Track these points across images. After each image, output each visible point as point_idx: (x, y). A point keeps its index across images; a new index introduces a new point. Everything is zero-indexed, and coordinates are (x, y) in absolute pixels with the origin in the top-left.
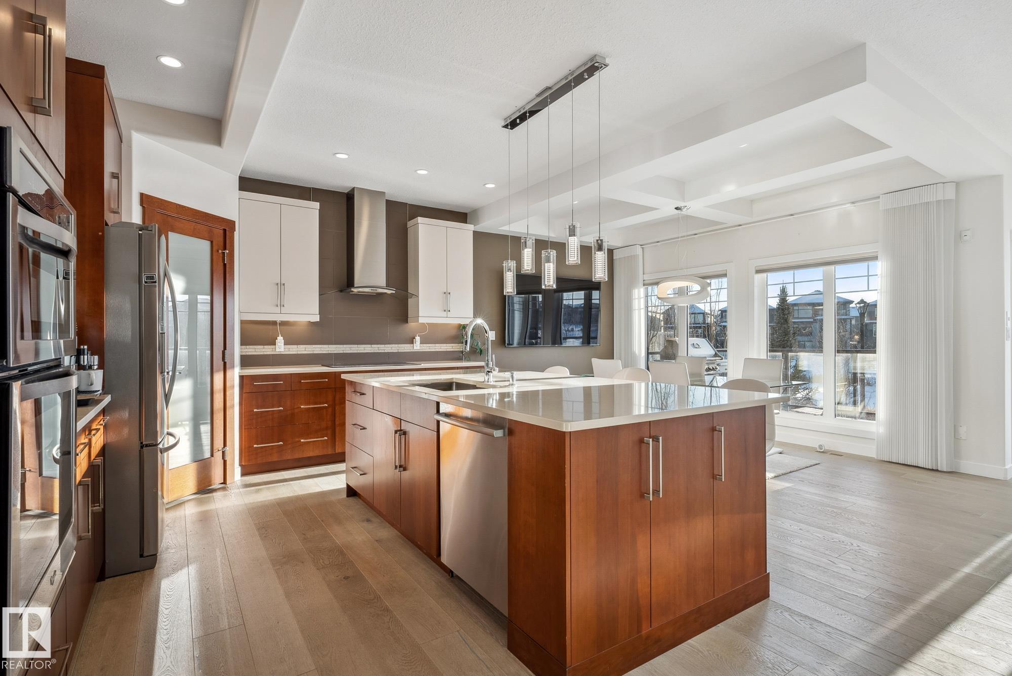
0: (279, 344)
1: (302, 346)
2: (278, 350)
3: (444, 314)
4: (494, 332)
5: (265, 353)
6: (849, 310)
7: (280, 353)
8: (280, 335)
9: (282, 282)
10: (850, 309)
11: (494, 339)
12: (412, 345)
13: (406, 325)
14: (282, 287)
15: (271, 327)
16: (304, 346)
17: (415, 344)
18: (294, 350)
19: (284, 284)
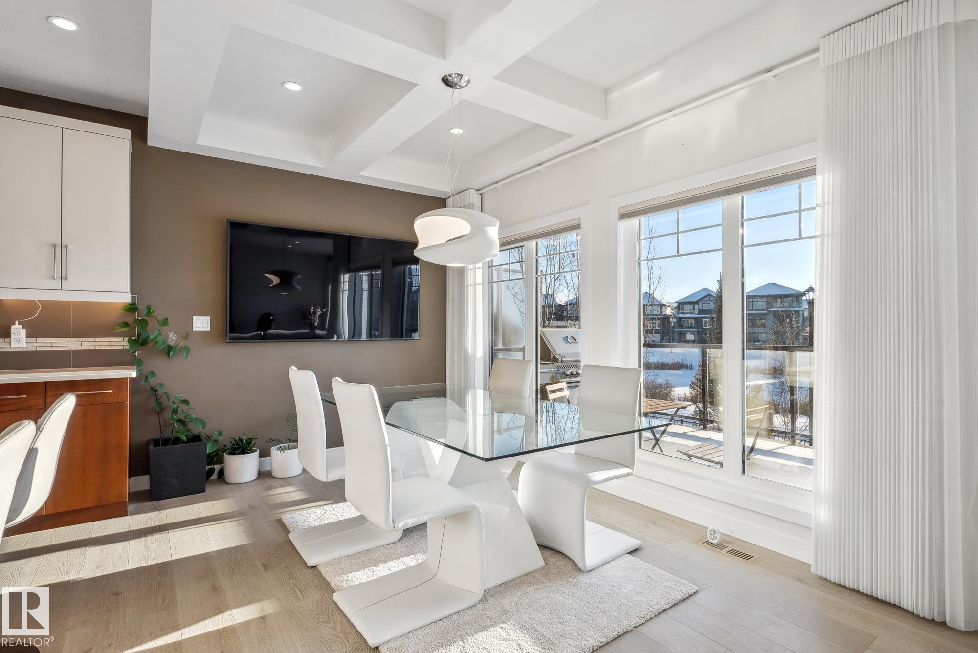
3: (53, 284)
4: (209, 317)
6: (801, 303)
10: (803, 301)
11: (208, 330)
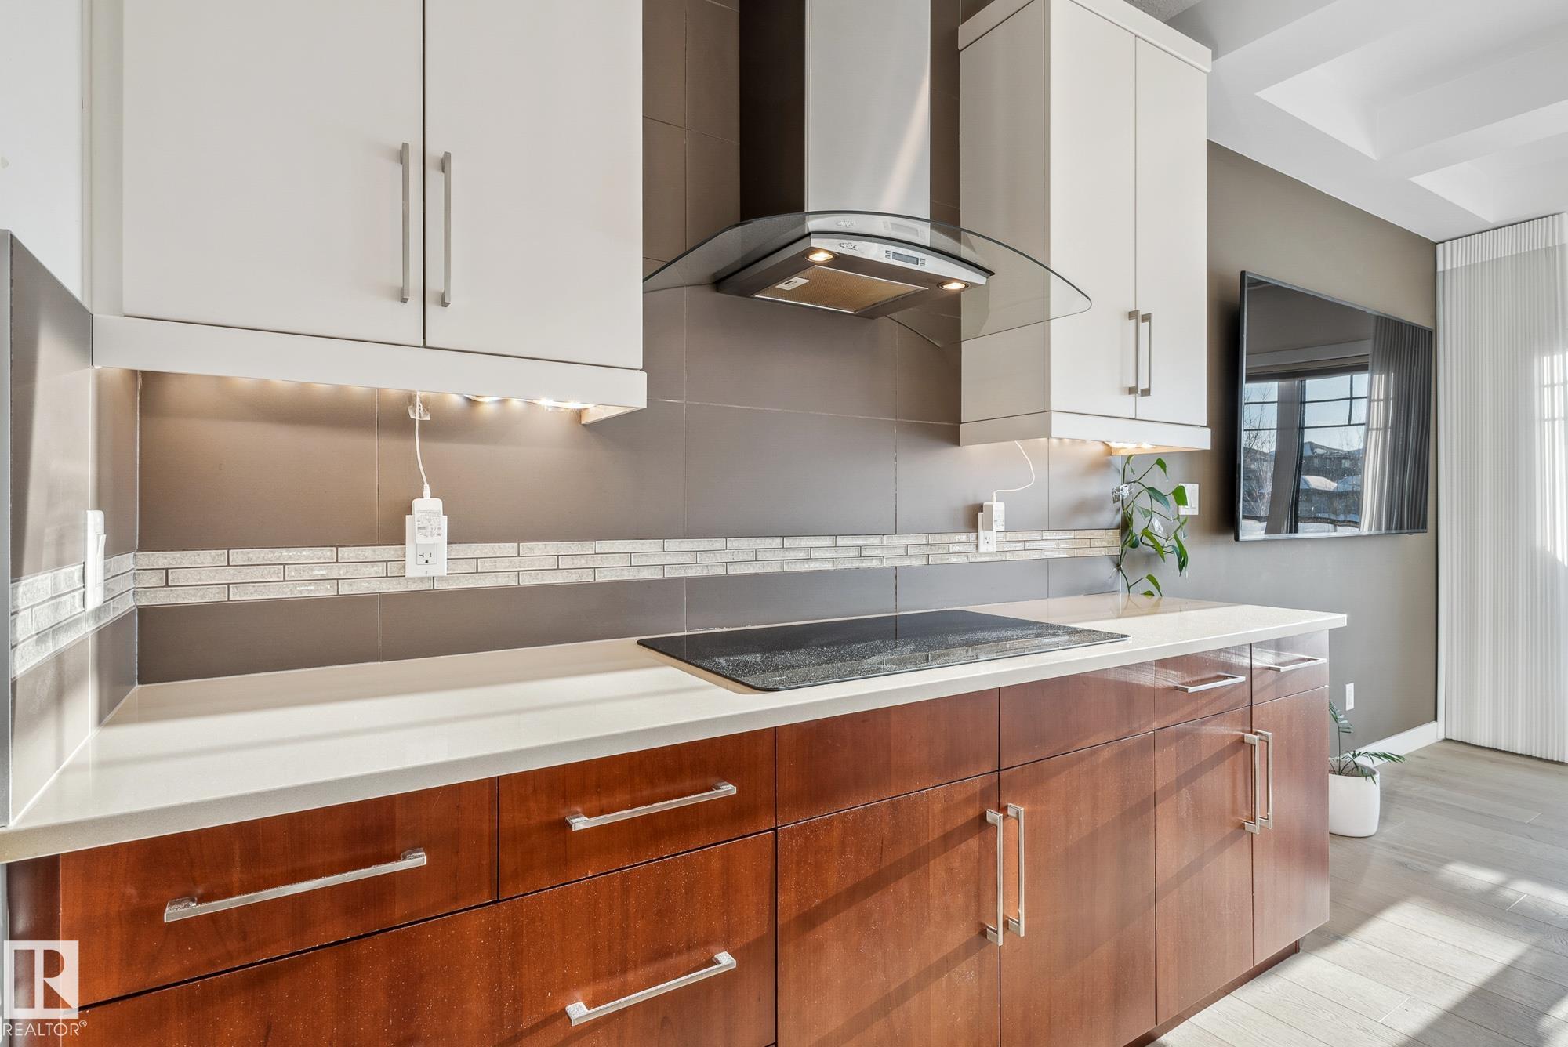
0: (421, 539)
1: (539, 548)
2: (413, 569)
3: (1126, 405)
4: (1197, 485)
5: (346, 589)
7: (427, 586)
8: (427, 492)
9: (435, 151)
11: (1196, 513)
12: (972, 536)
13: (948, 456)
14: (435, 177)
15: (375, 445)
16: (552, 547)
17: (981, 533)
18: (502, 566)
19: (444, 164)
